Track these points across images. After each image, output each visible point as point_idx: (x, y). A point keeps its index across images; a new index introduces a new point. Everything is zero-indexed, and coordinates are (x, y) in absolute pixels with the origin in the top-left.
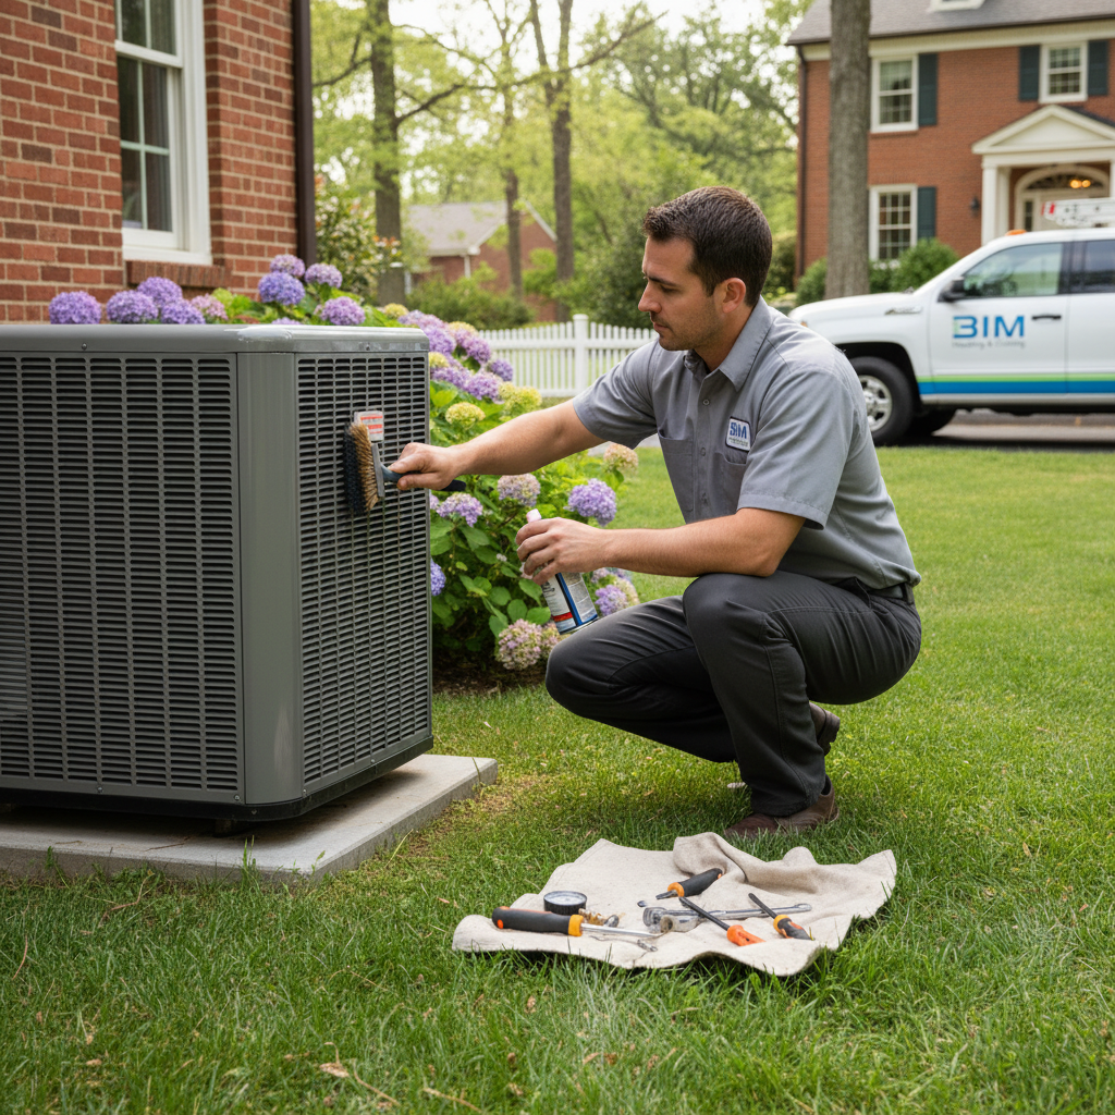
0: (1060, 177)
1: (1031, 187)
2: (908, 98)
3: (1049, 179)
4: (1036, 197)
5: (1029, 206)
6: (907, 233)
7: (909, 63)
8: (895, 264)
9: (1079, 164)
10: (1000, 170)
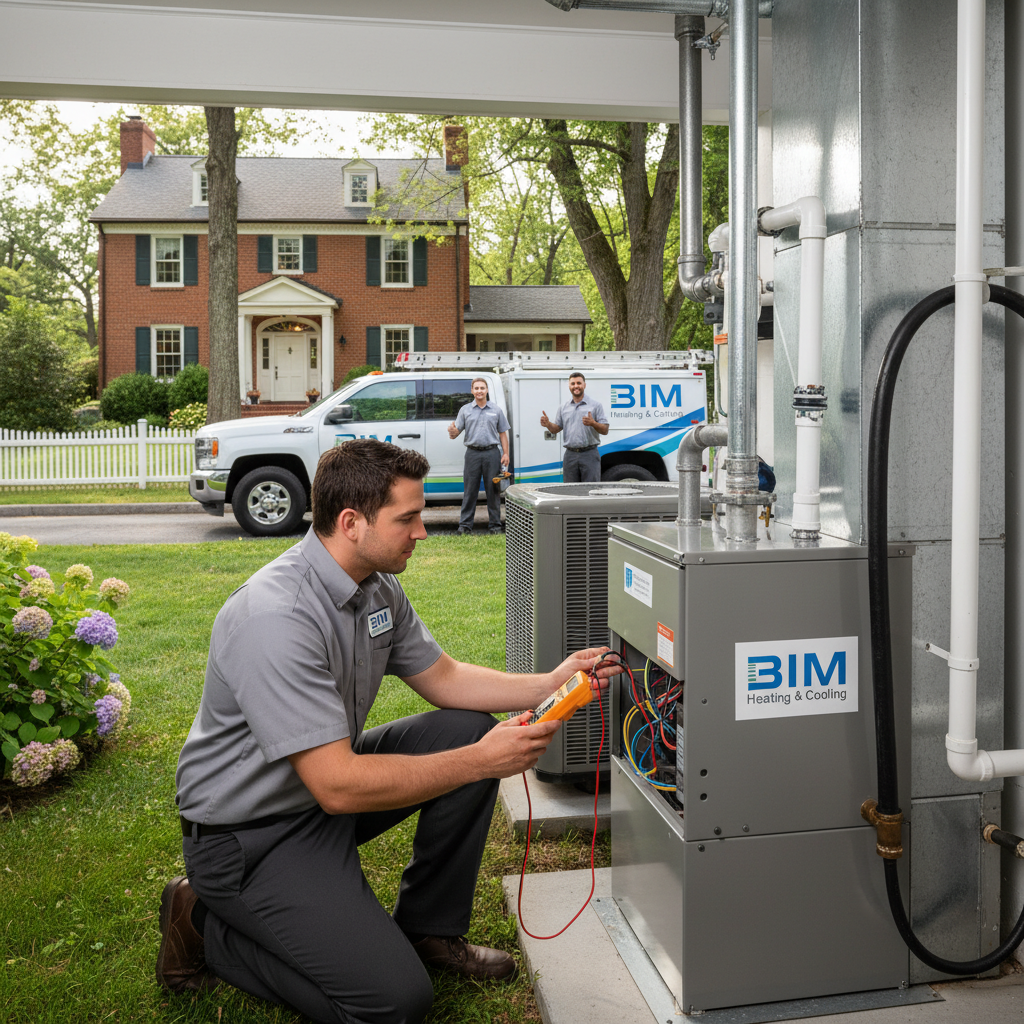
0: (287, 323)
1: (266, 330)
2: (177, 265)
3: (279, 325)
4: (272, 337)
5: (266, 342)
6: (177, 358)
7: (176, 240)
8: (170, 381)
9: (298, 316)
10: (246, 317)
